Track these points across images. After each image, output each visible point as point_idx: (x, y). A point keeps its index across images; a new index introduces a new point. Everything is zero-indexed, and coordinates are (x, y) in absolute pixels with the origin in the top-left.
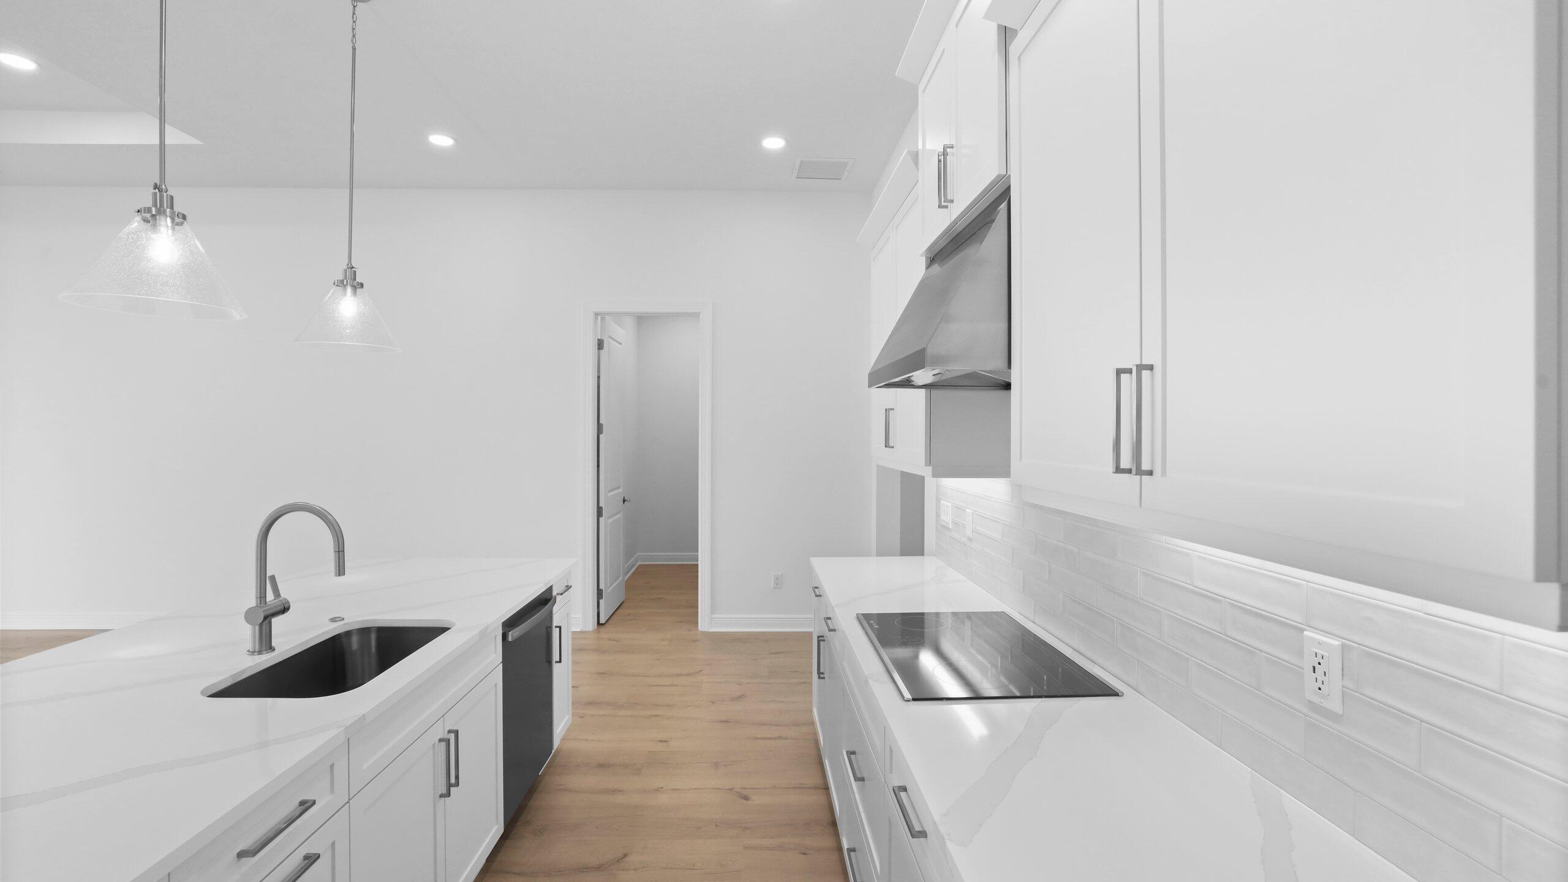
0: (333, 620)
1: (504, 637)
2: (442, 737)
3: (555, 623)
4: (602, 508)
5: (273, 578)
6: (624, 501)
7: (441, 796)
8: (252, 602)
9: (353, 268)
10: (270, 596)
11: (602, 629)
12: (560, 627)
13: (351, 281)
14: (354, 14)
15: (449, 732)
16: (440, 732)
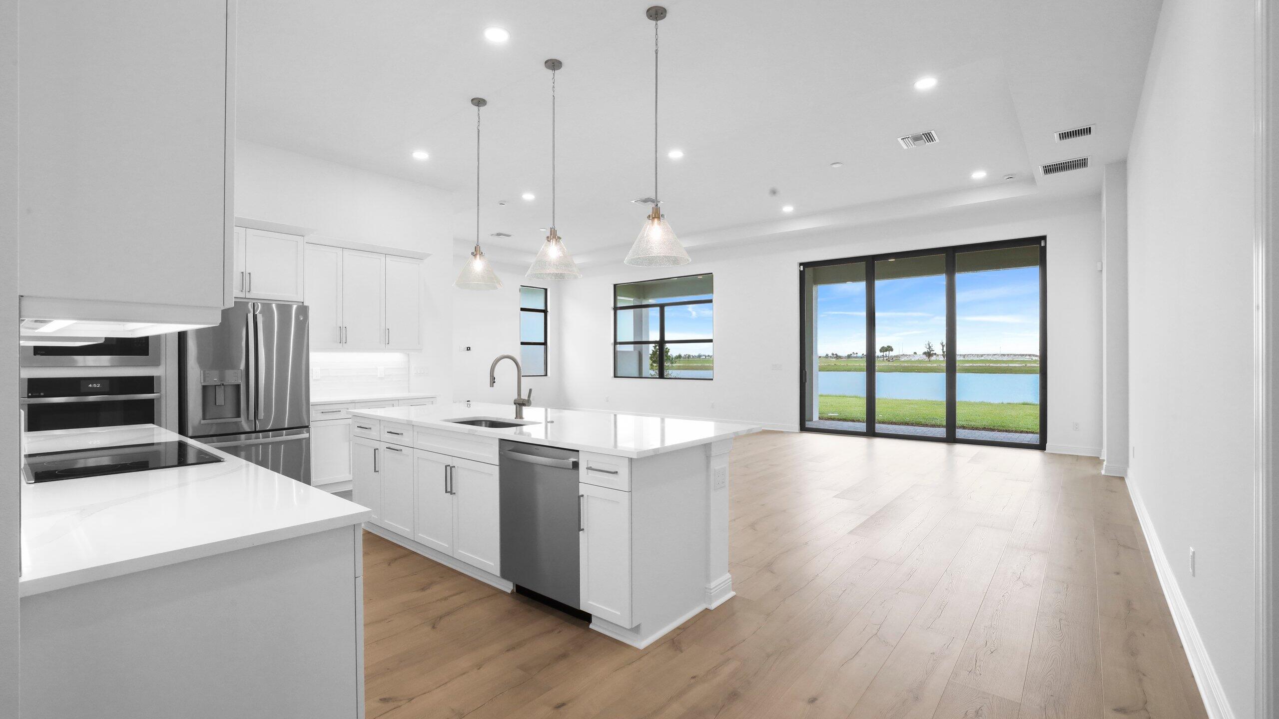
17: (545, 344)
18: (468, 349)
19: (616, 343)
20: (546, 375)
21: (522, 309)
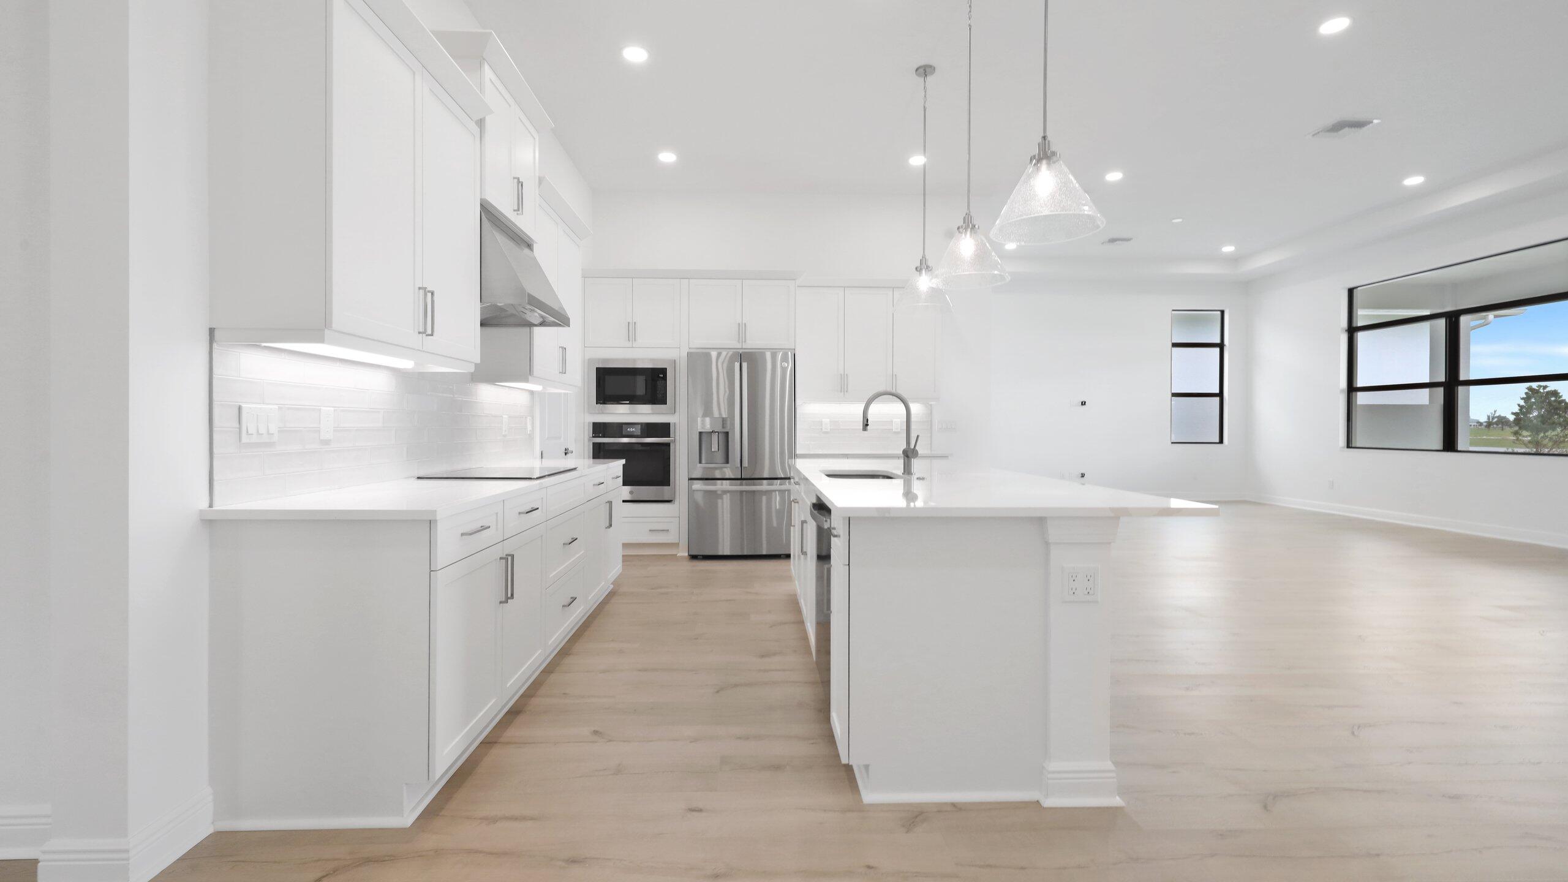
17: (1220, 395)
18: (1083, 403)
19: (1352, 389)
20: (1221, 441)
21: (1175, 345)
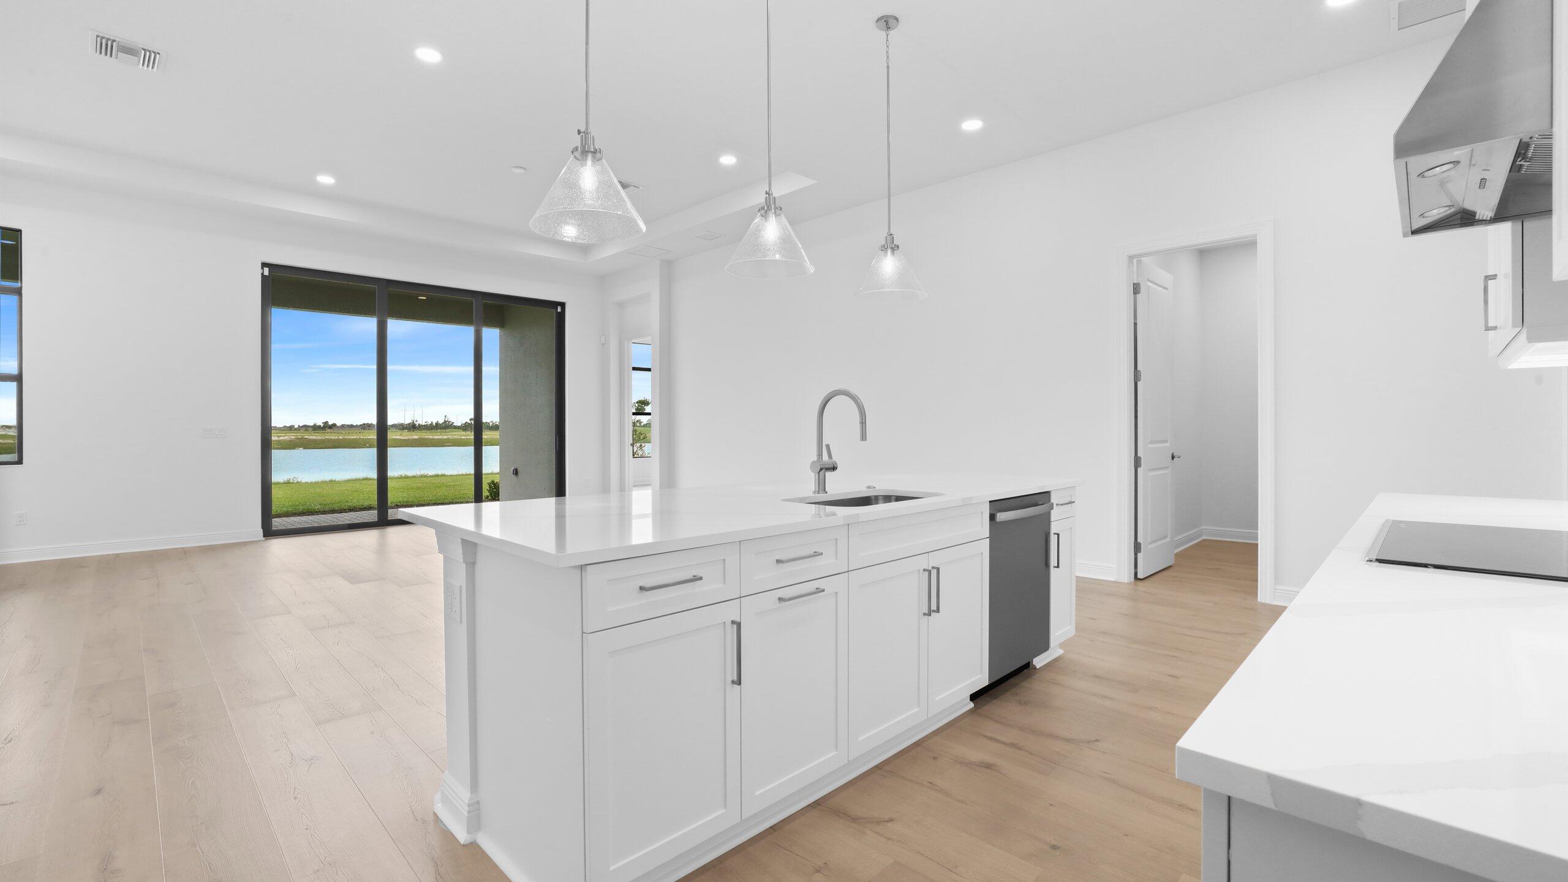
0: (869, 487)
1: (992, 517)
2: (927, 568)
3: (1054, 528)
4: (1140, 458)
5: (828, 446)
6: (1173, 457)
7: (924, 614)
8: (814, 457)
9: (891, 234)
10: (825, 457)
11: (1140, 583)
12: (1058, 535)
13: (891, 245)
14: (887, 40)
15: (933, 568)
16: (924, 563)
